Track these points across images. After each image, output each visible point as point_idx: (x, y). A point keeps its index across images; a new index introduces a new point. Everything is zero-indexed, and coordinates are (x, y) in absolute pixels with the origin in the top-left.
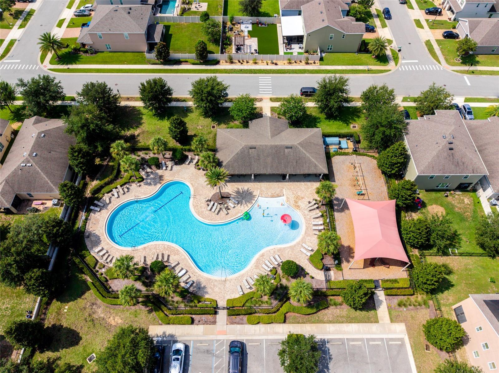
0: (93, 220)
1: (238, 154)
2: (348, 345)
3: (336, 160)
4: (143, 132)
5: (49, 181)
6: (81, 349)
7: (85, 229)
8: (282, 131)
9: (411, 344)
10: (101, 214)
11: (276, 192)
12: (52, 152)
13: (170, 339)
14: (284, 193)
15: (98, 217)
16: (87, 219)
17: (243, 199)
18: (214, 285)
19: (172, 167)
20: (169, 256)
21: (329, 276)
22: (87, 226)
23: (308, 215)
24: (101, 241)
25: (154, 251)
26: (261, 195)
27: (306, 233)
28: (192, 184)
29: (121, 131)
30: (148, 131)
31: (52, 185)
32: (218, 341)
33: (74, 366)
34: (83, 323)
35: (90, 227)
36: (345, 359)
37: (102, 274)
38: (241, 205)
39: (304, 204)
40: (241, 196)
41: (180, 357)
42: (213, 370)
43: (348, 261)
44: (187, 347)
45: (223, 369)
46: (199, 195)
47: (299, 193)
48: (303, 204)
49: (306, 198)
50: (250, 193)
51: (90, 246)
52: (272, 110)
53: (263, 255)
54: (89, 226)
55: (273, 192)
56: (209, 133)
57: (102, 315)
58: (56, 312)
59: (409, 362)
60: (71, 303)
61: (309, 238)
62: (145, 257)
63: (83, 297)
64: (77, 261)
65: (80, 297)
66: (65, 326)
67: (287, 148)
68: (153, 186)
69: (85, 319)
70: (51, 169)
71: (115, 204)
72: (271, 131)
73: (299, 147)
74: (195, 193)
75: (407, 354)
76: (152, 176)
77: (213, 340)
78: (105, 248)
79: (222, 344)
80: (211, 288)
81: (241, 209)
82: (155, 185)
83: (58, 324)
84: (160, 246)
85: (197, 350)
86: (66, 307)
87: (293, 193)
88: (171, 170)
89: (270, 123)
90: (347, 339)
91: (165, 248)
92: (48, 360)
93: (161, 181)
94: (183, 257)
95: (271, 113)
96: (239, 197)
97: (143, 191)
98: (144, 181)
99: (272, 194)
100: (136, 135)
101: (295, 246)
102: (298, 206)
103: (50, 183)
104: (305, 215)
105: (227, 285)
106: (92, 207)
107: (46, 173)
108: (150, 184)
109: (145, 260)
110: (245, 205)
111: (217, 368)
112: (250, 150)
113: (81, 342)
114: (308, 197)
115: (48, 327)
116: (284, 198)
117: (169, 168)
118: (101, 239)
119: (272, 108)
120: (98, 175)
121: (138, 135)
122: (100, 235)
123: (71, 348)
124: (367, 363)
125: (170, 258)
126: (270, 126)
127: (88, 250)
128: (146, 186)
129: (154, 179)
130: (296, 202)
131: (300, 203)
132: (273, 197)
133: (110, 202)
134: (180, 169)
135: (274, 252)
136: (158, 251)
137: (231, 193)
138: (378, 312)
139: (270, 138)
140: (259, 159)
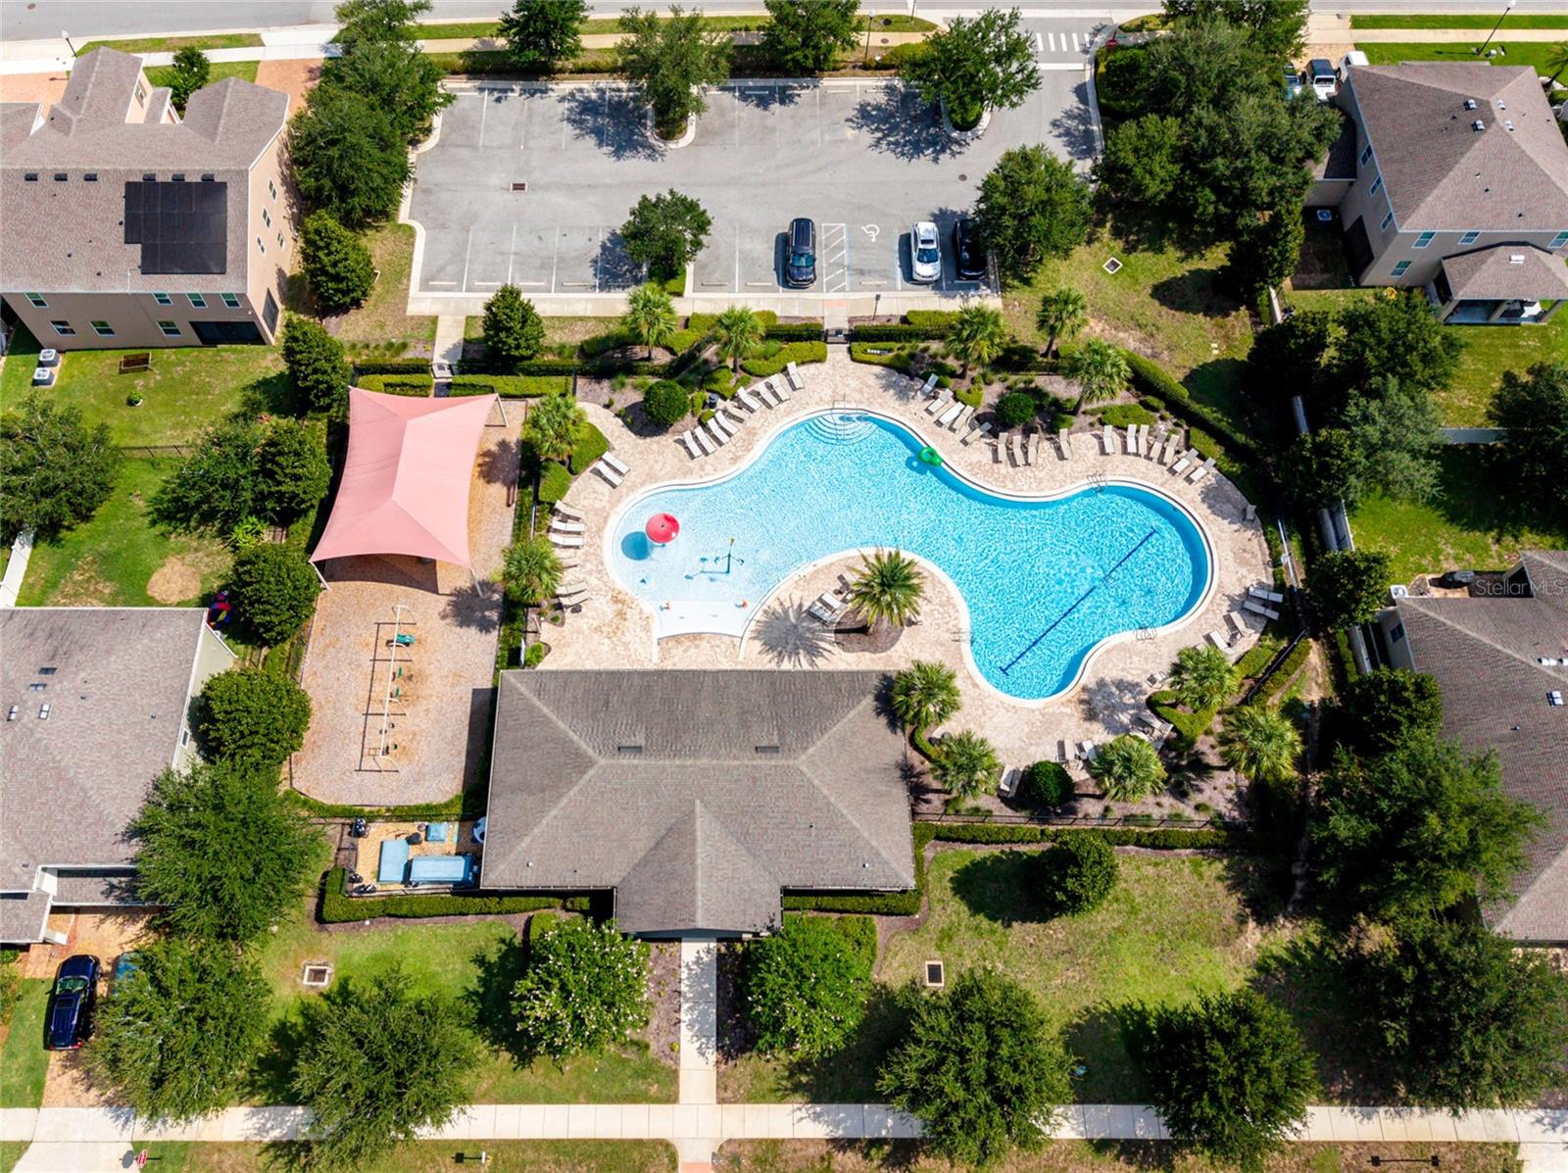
0: (1254, 561)
1: (823, 731)
2: (550, 282)
3: (446, 785)
4: (1227, 939)
5: (1448, 622)
6: (1141, 278)
7: (1265, 534)
8: (644, 862)
9: (409, 280)
10: (1240, 580)
11: (685, 651)
12: (1507, 731)
13: (951, 293)
14: (655, 648)
15: (1243, 571)
16: (1276, 563)
17: (795, 627)
18: (861, 391)
19: (1062, 754)
20: (996, 460)
22: (1265, 545)
23: (590, 573)
24: (1203, 501)
25: (1041, 475)
26: (734, 641)
27: (606, 519)
28: (975, 685)
29: (1324, 944)
30: (1211, 943)
31: (1432, 614)
32: (842, 290)
33: (1144, 250)
34: (1161, 323)
35: (1254, 542)
36: (562, 260)
37: (1162, 418)
38: (800, 606)
39: (596, 609)
40: (801, 637)
41: (921, 246)
42: (846, 245)
43: (503, 445)
44: (909, 275)
45: (826, 246)
46: (942, 644)
47: (605, 648)
48: (598, 608)
49: (585, 627)
50: (772, 648)
51: (1227, 488)
52: (674, 1075)
53: (735, 459)
54: (1260, 546)
56: (946, 936)
57: (1121, 335)
58: (1233, 340)
59: (426, 252)
60: (1210, 360)
61: (598, 505)
62: (1062, 457)
63: (1187, 371)
64: (1241, 438)
65: (1193, 372)
66: (1201, 315)
67: (638, 749)
68: (1108, 679)
69: (1158, 329)
70: (1473, 668)
71: (1210, 616)
72: (694, 840)
73: (590, 752)
74: (959, 649)
75: (425, 265)
76: (1125, 718)
77: (852, 291)
78: (1181, 483)
79: (830, 286)
80: (868, 386)
81: (800, 594)
82: (1101, 684)
83: (1219, 319)
84: (1026, 487)
85: (884, 274)
86: (1216, 352)
87: (627, 649)
88: (1061, 745)
89: (693, 891)
91: (1012, 481)
92: (1203, 255)
93: (1085, 697)
94: (956, 458)
95: (677, 1061)
96: (808, 635)
97: (1136, 659)
98: (1144, 698)
99: (697, 647)
100: (1251, 924)
101: (643, 484)
102: (616, 600)
103: (1442, 619)
104: (600, 572)
105: (830, 392)
106: (1278, 598)
107: (1475, 647)
108: (1121, 685)
109: (1058, 449)
110: (787, 604)
111: (840, 248)
112: (776, 741)
113: (1149, 291)
114: (579, 631)
115: (1237, 310)
116: (658, 632)
117: (1071, 752)
118: (1205, 506)
119: (672, 1098)
120: (1317, 725)
121: (1242, 921)
122: (1212, 517)
123: (1165, 279)
124: (516, 254)
125: (989, 455)
126: (695, 868)
127: (1228, 475)
128: (1129, 678)
129: (1114, 708)
130: (621, 615)
131: (610, 610)
132: (696, 637)
133: (1228, 620)
134: (1033, 749)
135: (702, 468)
136: (1029, 473)
137: (836, 649)
138: (462, 336)
139: (698, 802)
140: (744, 713)
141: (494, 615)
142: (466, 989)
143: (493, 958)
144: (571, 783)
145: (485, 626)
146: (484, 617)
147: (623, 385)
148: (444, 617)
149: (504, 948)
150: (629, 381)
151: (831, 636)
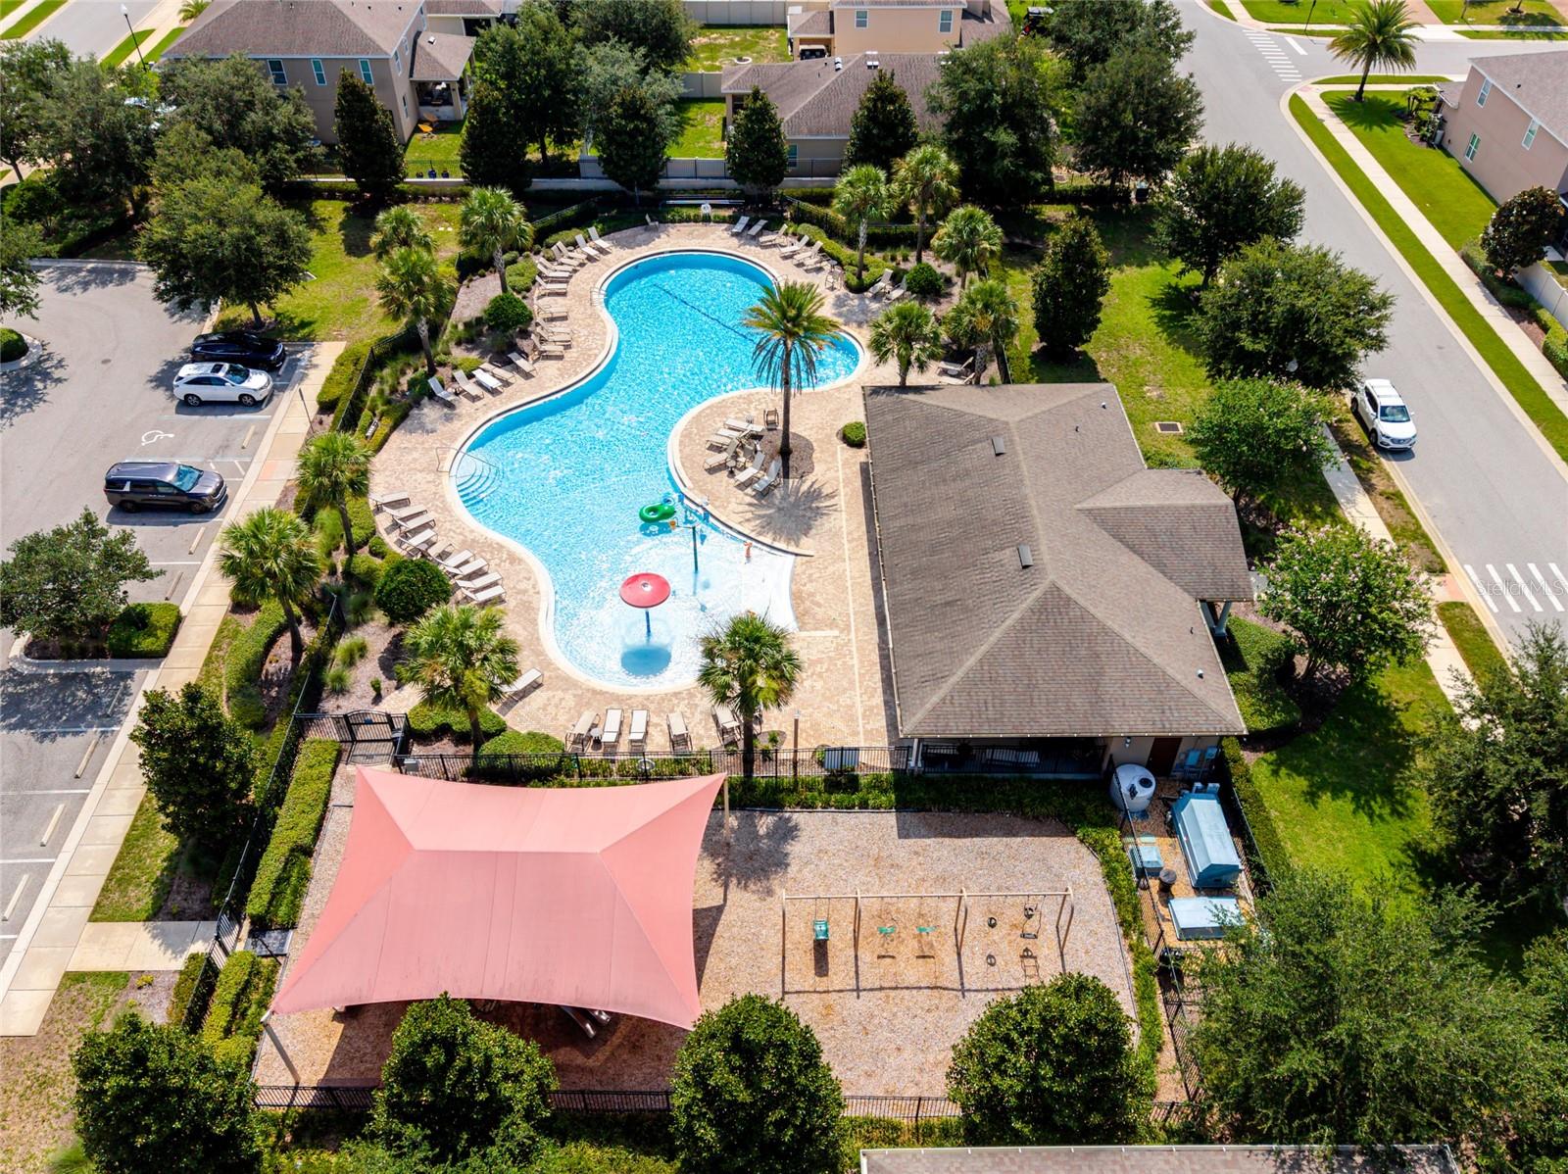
8: (1157, 564)
11: (819, 605)
17: (780, 510)
21: (370, 757)
27: (595, 692)
38: (751, 505)
40: (794, 505)
47: (819, 685)
50: (810, 529)
55: (818, 598)
61: (568, 703)
67: (1021, 551)
73: (1037, 593)
81: (735, 505)
90: (84, 797)
96: (792, 499)
99: (811, 595)
110: (750, 515)
112: (985, 444)
139: (1078, 506)
140: (944, 481)
141: (765, 823)
142: (1354, 812)
143: (1302, 783)
144: (1085, 616)
145: (787, 832)
146: (768, 835)
147: (340, 679)
148: (770, 892)
149: (1283, 771)
150: (332, 671)
151: (792, 482)
